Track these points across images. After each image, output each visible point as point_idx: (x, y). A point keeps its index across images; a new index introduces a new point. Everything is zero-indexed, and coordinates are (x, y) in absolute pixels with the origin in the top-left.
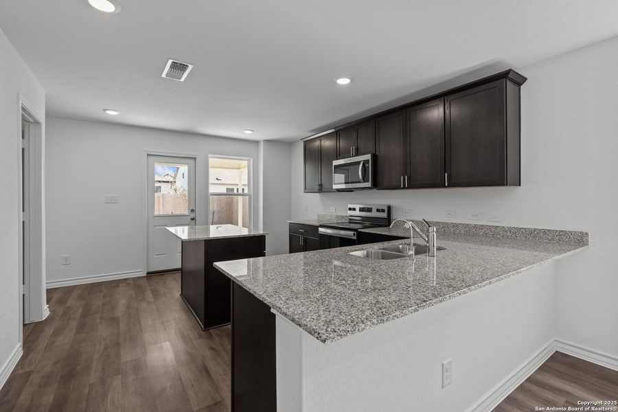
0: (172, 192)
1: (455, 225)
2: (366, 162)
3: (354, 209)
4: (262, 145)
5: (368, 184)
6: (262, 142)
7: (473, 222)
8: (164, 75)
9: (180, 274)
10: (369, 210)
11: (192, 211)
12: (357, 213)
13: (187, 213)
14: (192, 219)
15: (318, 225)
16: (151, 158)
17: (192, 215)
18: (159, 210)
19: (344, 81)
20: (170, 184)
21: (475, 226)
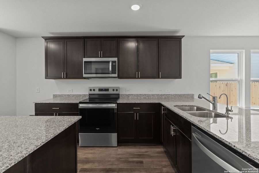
1: (153, 95)
2: (113, 62)
5: (116, 75)
7: (160, 93)
15: (78, 102)
21: (161, 95)
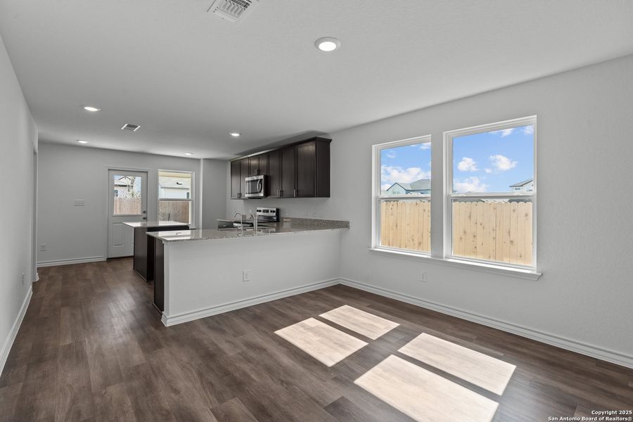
0: (129, 197)
2: (261, 180)
3: (260, 211)
4: (202, 162)
6: (202, 161)
8: (123, 128)
9: (133, 261)
10: (267, 211)
11: (144, 212)
12: (261, 214)
13: (139, 213)
14: (144, 219)
16: (111, 172)
17: (145, 216)
18: (117, 212)
19: (235, 135)
20: (127, 188)
